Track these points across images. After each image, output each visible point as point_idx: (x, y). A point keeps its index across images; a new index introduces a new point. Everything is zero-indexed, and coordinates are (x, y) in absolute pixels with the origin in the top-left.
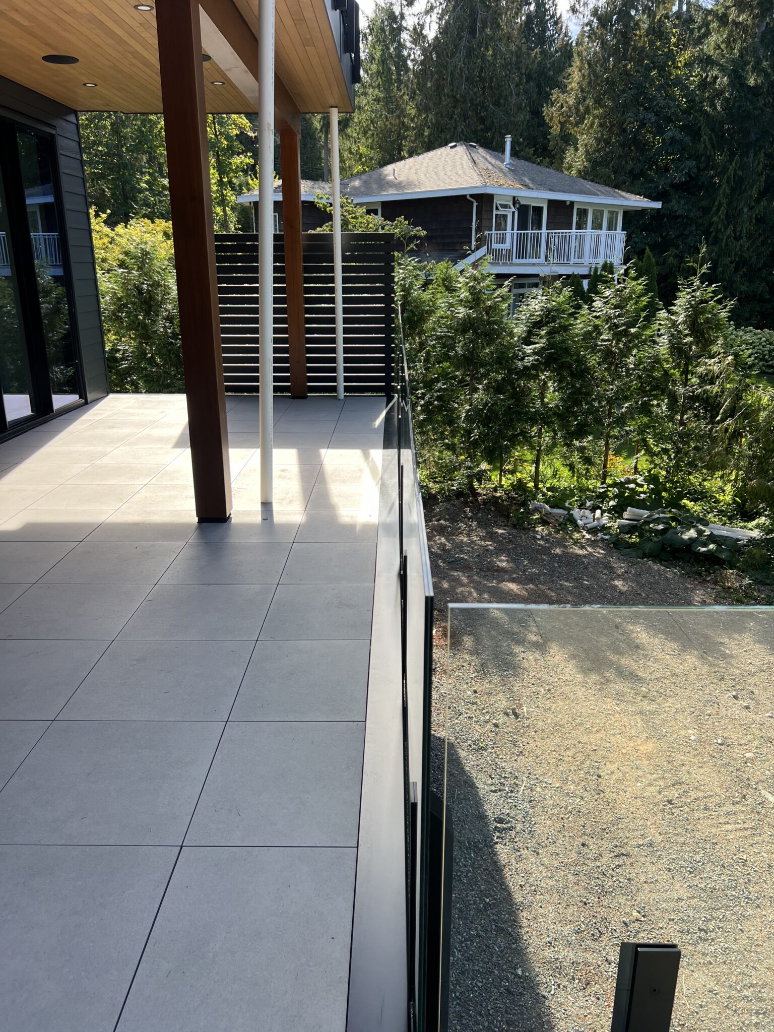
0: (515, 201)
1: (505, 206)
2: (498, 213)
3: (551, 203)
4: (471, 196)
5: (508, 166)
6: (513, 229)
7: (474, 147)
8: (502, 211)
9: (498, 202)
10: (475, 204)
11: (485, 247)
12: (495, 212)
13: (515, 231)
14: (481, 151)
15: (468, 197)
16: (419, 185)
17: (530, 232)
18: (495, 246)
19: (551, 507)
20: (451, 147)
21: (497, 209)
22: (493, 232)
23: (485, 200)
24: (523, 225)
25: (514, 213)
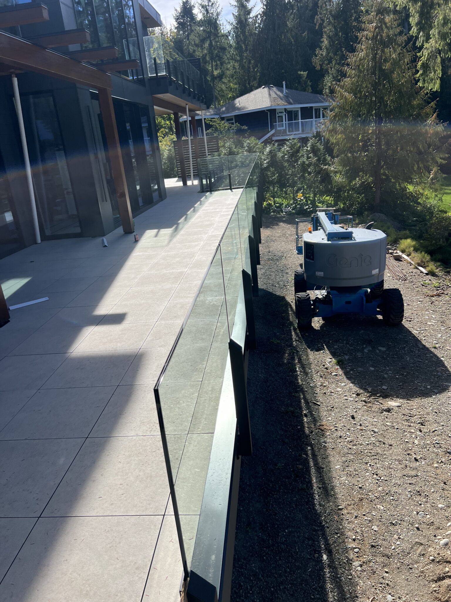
0: (285, 109)
1: (282, 112)
2: (279, 115)
3: (301, 108)
4: (267, 110)
5: (285, 94)
6: (286, 121)
7: (272, 87)
8: (280, 115)
9: (278, 111)
10: (269, 113)
11: (274, 130)
12: (277, 115)
13: (287, 122)
14: (275, 89)
15: (266, 111)
16: (247, 108)
17: (294, 121)
18: (278, 129)
19: (277, 208)
20: (263, 88)
21: (278, 114)
22: (277, 123)
23: (272, 112)
24: (290, 119)
25: (285, 115)
